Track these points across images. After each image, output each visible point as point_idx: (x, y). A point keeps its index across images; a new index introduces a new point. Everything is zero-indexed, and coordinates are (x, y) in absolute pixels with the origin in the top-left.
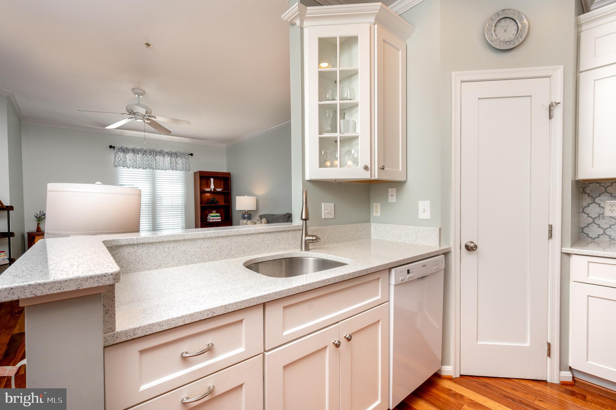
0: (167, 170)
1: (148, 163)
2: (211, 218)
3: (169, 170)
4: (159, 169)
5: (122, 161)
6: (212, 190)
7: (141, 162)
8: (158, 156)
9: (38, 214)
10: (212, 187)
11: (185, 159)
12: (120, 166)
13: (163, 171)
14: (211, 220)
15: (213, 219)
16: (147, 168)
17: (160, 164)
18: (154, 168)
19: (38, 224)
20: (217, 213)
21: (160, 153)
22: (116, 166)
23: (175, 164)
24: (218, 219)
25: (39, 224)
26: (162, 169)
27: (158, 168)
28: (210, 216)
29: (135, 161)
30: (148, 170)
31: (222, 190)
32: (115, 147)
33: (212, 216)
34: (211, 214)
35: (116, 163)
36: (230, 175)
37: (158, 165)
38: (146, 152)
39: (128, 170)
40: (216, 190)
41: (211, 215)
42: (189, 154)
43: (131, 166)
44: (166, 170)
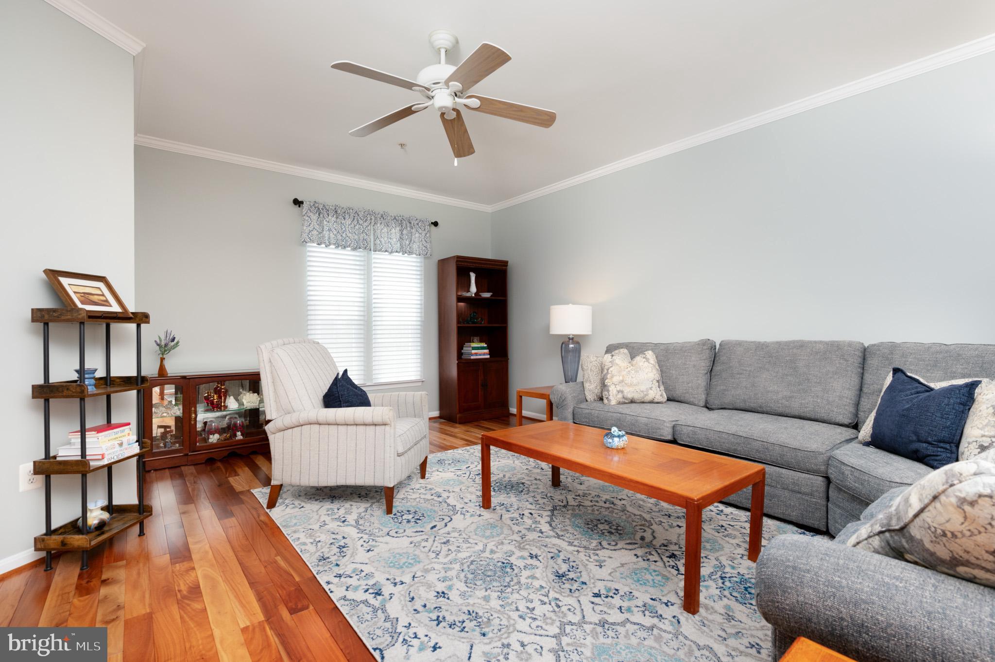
0: (395, 254)
1: (361, 238)
2: (473, 351)
3: (397, 254)
4: (380, 250)
5: (315, 232)
6: (473, 295)
7: (350, 235)
8: (379, 225)
9: (163, 338)
10: (473, 289)
11: (424, 232)
12: (313, 242)
13: (386, 255)
14: (472, 355)
15: (476, 354)
16: (360, 248)
17: (382, 239)
18: (372, 249)
19: (162, 359)
20: (481, 341)
21: (382, 219)
22: (304, 241)
23: (407, 243)
24: (484, 354)
25: (164, 359)
26: (386, 251)
27: (378, 248)
28: (471, 349)
29: (338, 232)
30: (360, 253)
31: (491, 296)
32: (304, 203)
33: (474, 348)
34: (471, 344)
35: (305, 235)
36: (507, 266)
37: (378, 242)
38: (358, 215)
39: (326, 250)
40: (480, 296)
41: (472, 346)
42: (432, 223)
43: (331, 242)
44: (392, 252)
